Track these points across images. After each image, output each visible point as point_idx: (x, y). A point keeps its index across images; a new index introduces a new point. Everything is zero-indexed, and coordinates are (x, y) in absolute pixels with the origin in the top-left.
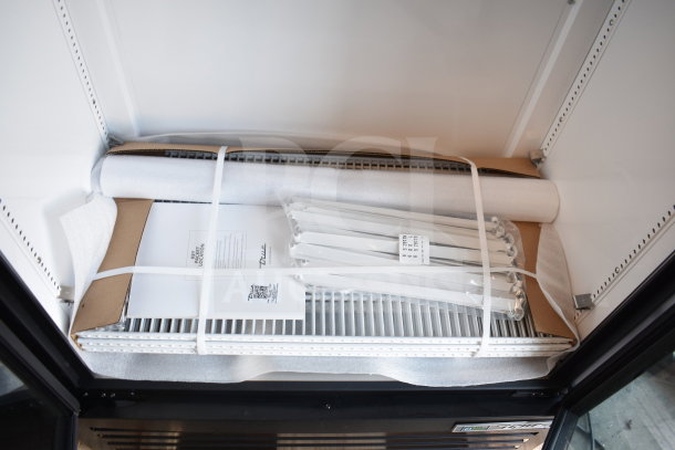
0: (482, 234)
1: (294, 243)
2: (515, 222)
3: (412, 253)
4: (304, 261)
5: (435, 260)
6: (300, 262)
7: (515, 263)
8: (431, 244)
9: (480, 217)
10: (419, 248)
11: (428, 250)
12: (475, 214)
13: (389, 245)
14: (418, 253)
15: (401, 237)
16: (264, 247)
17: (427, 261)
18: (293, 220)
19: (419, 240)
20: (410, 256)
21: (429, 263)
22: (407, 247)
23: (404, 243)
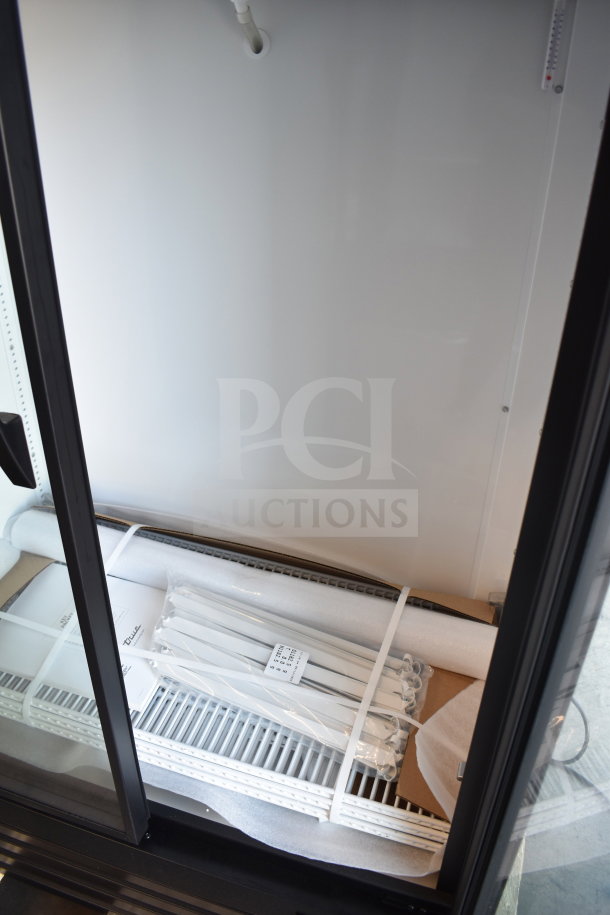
0: (378, 668)
1: (160, 625)
2: (433, 667)
3: (283, 667)
4: (165, 648)
5: (305, 681)
6: (161, 648)
7: (410, 712)
8: (309, 662)
9: (385, 648)
10: (294, 664)
11: (301, 668)
12: (380, 645)
13: (260, 652)
14: (290, 670)
15: (277, 647)
16: (137, 629)
17: (297, 680)
18: (171, 603)
19: (297, 655)
20: (279, 670)
21: (298, 682)
22: (280, 659)
23: (278, 654)
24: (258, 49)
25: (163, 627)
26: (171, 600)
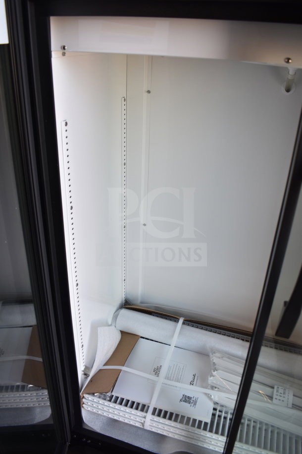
3: (281, 398)
4: (216, 388)
5: (295, 406)
6: (213, 388)
8: (294, 395)
10: (286, 396)
11: (292, 399)
13: (268, 391)
14: (285, 399)
15: (276, 387)
16: (194, 376)
17: (290, 405)
18: (214, 363)
19: (287, 392)
20: (280, 400)
21: (291, 407)
22: (279, 394)
23: (277, 391)
24: (288, 90)
25: (213, 376)
26: (214, 361)
